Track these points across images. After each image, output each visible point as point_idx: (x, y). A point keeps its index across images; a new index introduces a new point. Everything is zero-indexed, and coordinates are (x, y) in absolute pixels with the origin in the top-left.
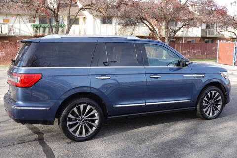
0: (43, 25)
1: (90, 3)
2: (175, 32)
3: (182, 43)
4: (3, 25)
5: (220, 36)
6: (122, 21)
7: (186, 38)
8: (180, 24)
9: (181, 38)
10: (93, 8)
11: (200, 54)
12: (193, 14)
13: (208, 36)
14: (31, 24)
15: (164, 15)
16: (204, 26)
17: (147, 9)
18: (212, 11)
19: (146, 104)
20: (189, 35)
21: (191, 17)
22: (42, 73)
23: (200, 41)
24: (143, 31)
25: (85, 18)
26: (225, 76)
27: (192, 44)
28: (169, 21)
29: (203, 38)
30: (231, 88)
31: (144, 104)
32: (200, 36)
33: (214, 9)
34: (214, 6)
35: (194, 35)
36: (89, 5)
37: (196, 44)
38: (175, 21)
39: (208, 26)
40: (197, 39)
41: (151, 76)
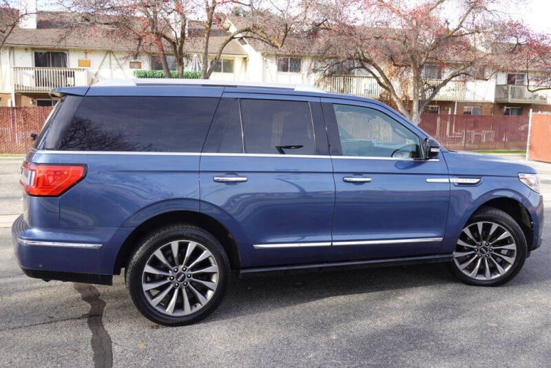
0: (158, 72)
1: (250, 25)
2: (436, 89)
3: (452, 115)
4: (76, 73)
5: (537, 101)
6: (319, 65)
7: (461, 104)
8: (447, 74)
9: (449, 104)
10: (256, 36)
11: (492, 139)
12: (475, 50)
13: (510, 100)
14: (133, 70)
15: (410, 51)
16: (502, 79)
17: (373, 40)
18: (519, 44)
19: (334, 244)
20: (469, 97)
21: (470, 57)
22: (85, 166)
23: (493, 110)
24: (367, 87)
25: (245, 59)
26: (531, 185)
27: (474, 116)
28: (421, 67)
29: (499, 105)
30: (545, 215)
31: (329, 244)
32: (493, 101)
33: (522, 40)
34: (524, 33)
35: (479, 99)
36: (247, 30)
37: (482, 116)
38: (437, 66)
39: (510, 80)
40: (485, 106)
41: (347, 179)
